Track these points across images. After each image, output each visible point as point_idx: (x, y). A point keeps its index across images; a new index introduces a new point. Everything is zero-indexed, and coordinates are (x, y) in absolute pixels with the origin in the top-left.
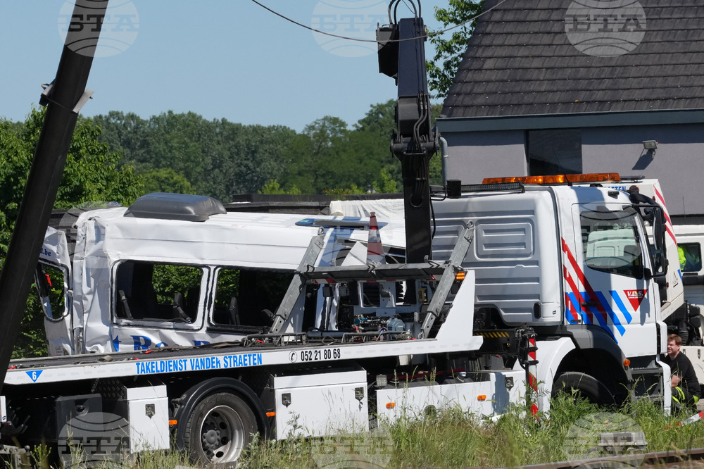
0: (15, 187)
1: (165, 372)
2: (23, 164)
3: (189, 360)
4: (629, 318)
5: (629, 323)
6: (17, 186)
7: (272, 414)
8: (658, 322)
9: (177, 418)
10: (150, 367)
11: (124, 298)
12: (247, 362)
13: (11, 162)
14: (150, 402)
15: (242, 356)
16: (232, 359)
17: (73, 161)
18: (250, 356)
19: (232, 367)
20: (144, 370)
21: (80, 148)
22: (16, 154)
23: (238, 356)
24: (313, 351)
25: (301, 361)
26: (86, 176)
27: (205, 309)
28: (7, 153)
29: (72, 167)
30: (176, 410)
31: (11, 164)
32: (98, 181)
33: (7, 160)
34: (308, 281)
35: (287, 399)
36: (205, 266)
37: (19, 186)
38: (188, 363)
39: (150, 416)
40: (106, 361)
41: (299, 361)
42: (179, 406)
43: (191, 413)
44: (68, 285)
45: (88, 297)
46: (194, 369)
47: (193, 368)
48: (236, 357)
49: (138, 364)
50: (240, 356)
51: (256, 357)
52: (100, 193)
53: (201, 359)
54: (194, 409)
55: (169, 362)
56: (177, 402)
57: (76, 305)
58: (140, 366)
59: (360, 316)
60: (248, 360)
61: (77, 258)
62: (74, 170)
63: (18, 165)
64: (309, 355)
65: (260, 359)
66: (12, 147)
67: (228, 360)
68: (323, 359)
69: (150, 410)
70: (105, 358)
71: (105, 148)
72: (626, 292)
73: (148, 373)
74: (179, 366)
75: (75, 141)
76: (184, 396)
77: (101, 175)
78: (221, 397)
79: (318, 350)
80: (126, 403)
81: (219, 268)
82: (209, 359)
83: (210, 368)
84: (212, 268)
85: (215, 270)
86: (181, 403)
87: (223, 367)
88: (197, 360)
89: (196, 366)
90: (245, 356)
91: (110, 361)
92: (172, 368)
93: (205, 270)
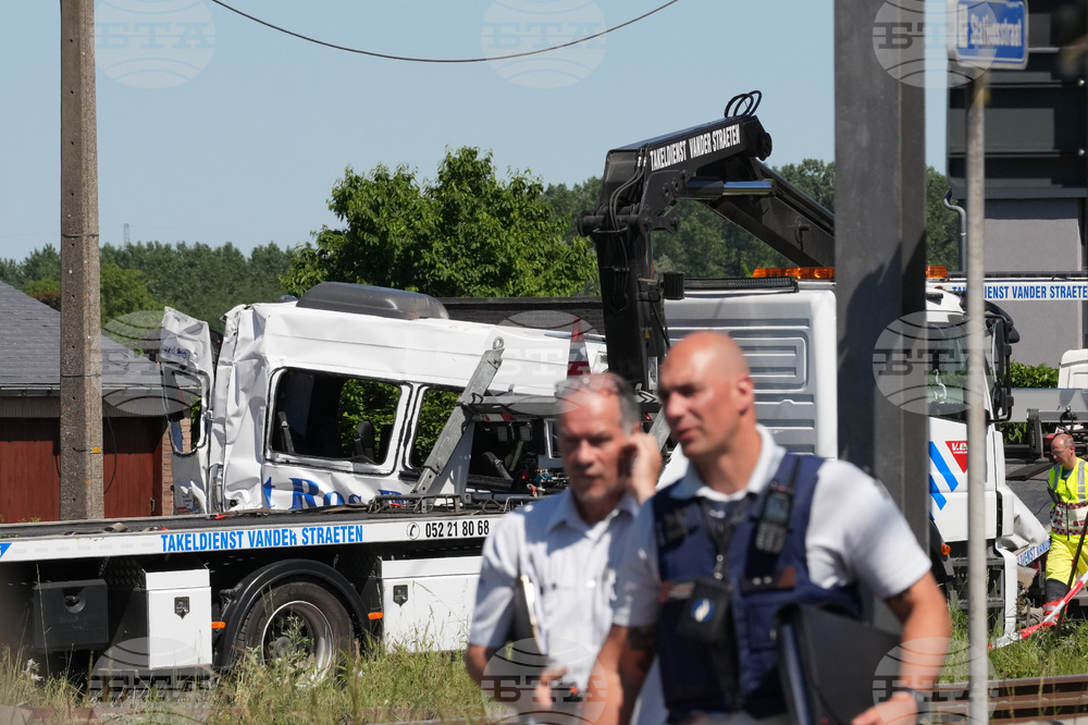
0: (416, 264)
1: (207, 549)
2: (429, 233)
3: (246, 532)
4: (952, 483)
5: (952, 490)
6: (419, 262)
7: (376, 615)
8: (999, 490)
9: (226, 620)
10: (184, 542)
11: (285, 423)
12: (340, 538)
13: (412, 228)
14: (182, 594)
15: (332, 528)
16: (315, 532)
17: (500, 228)
18: (344, 529)
19: (316, 543)
20: (173, 546)
21: (511, 210)
22: (420, 217)
23: (325, 528)
24: (445, 523)
25: (426, 538)
26: (518, 250)
27: (399, 445)
28: (408, 215)
29: (498, 236)
30: (226, 607)
31: (412, 232)
32: (535, 259)
33: (408, 226)
34: (475, 418)
35: (401, 593)
36: (404, 383)
37: (422, 262)
38: (245, 537)
39: (182, 615)
40: (116, 531)
41: (423, 537)
42: (230, 601)
43: (249, 611)
44: (208, 403)
45: (234, 420)
46: (255, 547)
47: (252, 544)
48: (322, 530)
49: (164, 537)
50: (329, 529)
51: (353, 530)
52: (536, 275)
53: (266, 532)
54: (253, 605)
55: (215, 535)
56: (227, 595)
57: (216, 432)
58: (168, 540)
59: (543, 472)
60: (341, 534)
61: (224, 363)
62: (502, 241)
63: (421, 232)
64: (439, 530)
65: (359, 533)
66: (415, 207)
67: (309, 534)
68: (460, 535)
69: (182, 605)
70: (114, 526)
71: (547, 211)
72: (949, 444)
73: (180, 551)
74: (230, 541)
75: (504, 200)
76: (240, 585)
77: (540, 250)
78: (297, 587)
79: (453, 522)
80: (144, 594)
81: (426, 388)
82: (278, 531)
83: (281, 545)
84: (416, 387)
85: (419, 388)
86: (233, 597)
87: (300, 544)
88: (260, 532)
89: (258, 542)
90: (335, 529)
91: (124, 531)
92: (218, 544)
93: (405, 390)
